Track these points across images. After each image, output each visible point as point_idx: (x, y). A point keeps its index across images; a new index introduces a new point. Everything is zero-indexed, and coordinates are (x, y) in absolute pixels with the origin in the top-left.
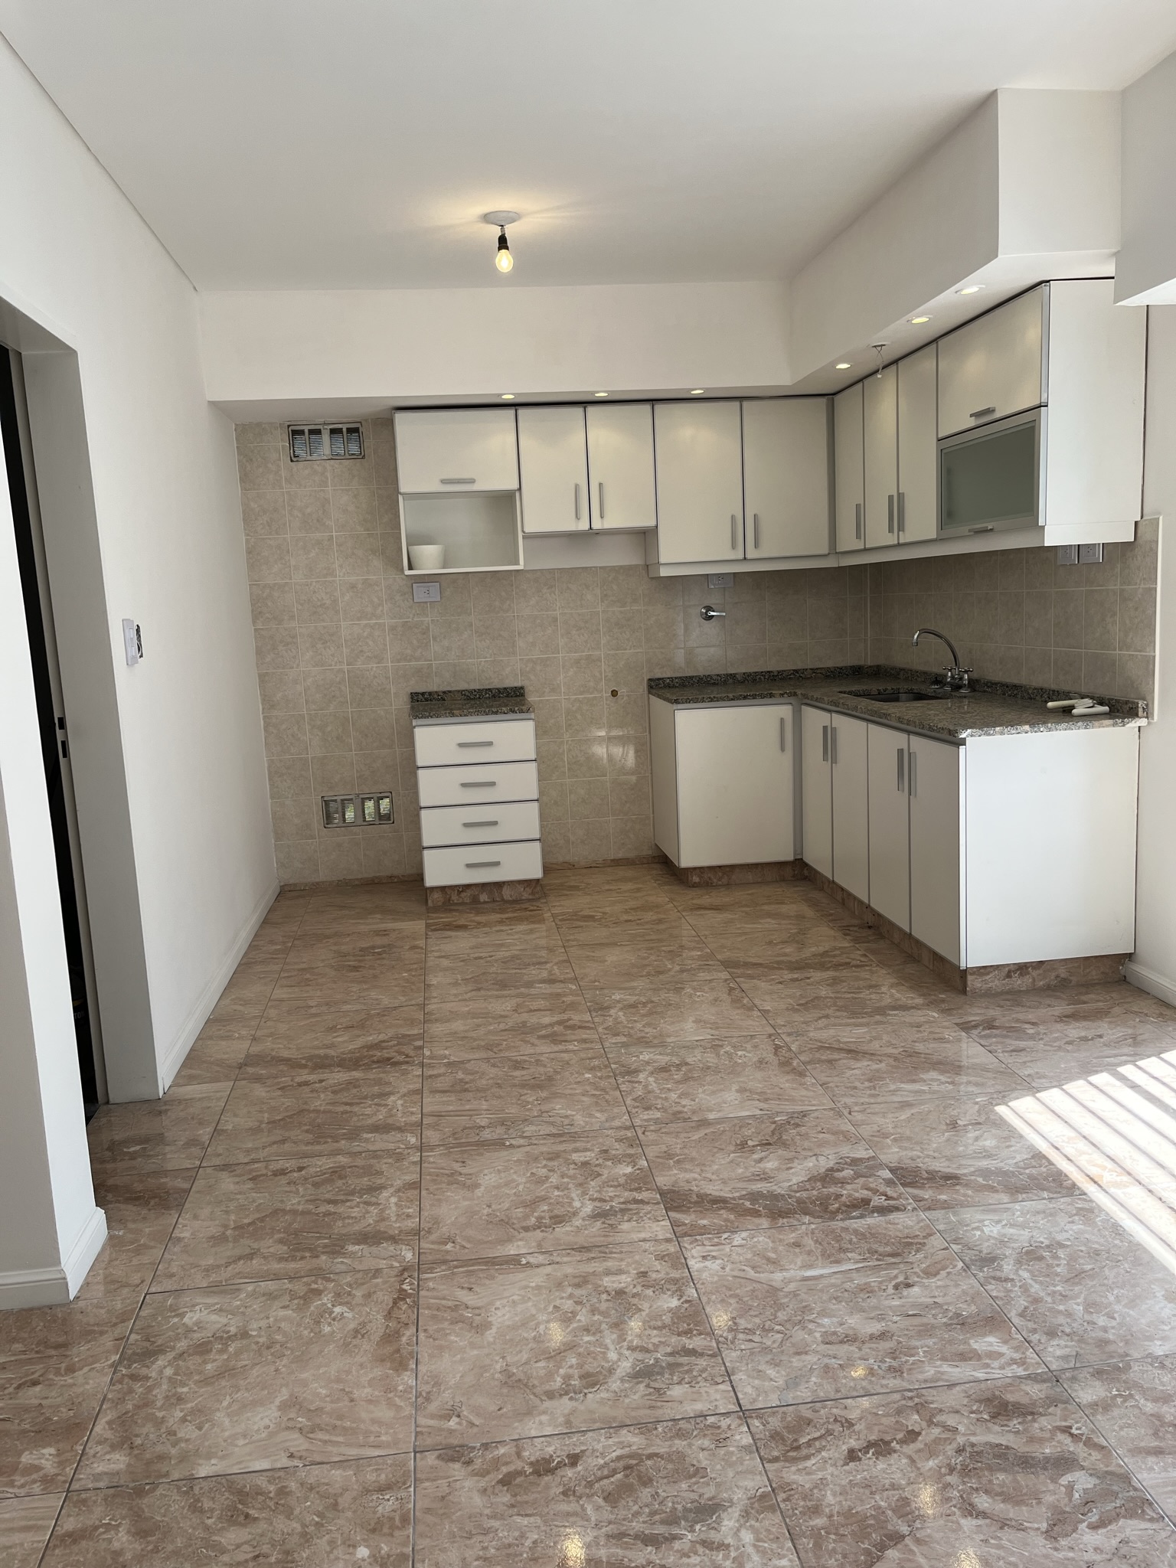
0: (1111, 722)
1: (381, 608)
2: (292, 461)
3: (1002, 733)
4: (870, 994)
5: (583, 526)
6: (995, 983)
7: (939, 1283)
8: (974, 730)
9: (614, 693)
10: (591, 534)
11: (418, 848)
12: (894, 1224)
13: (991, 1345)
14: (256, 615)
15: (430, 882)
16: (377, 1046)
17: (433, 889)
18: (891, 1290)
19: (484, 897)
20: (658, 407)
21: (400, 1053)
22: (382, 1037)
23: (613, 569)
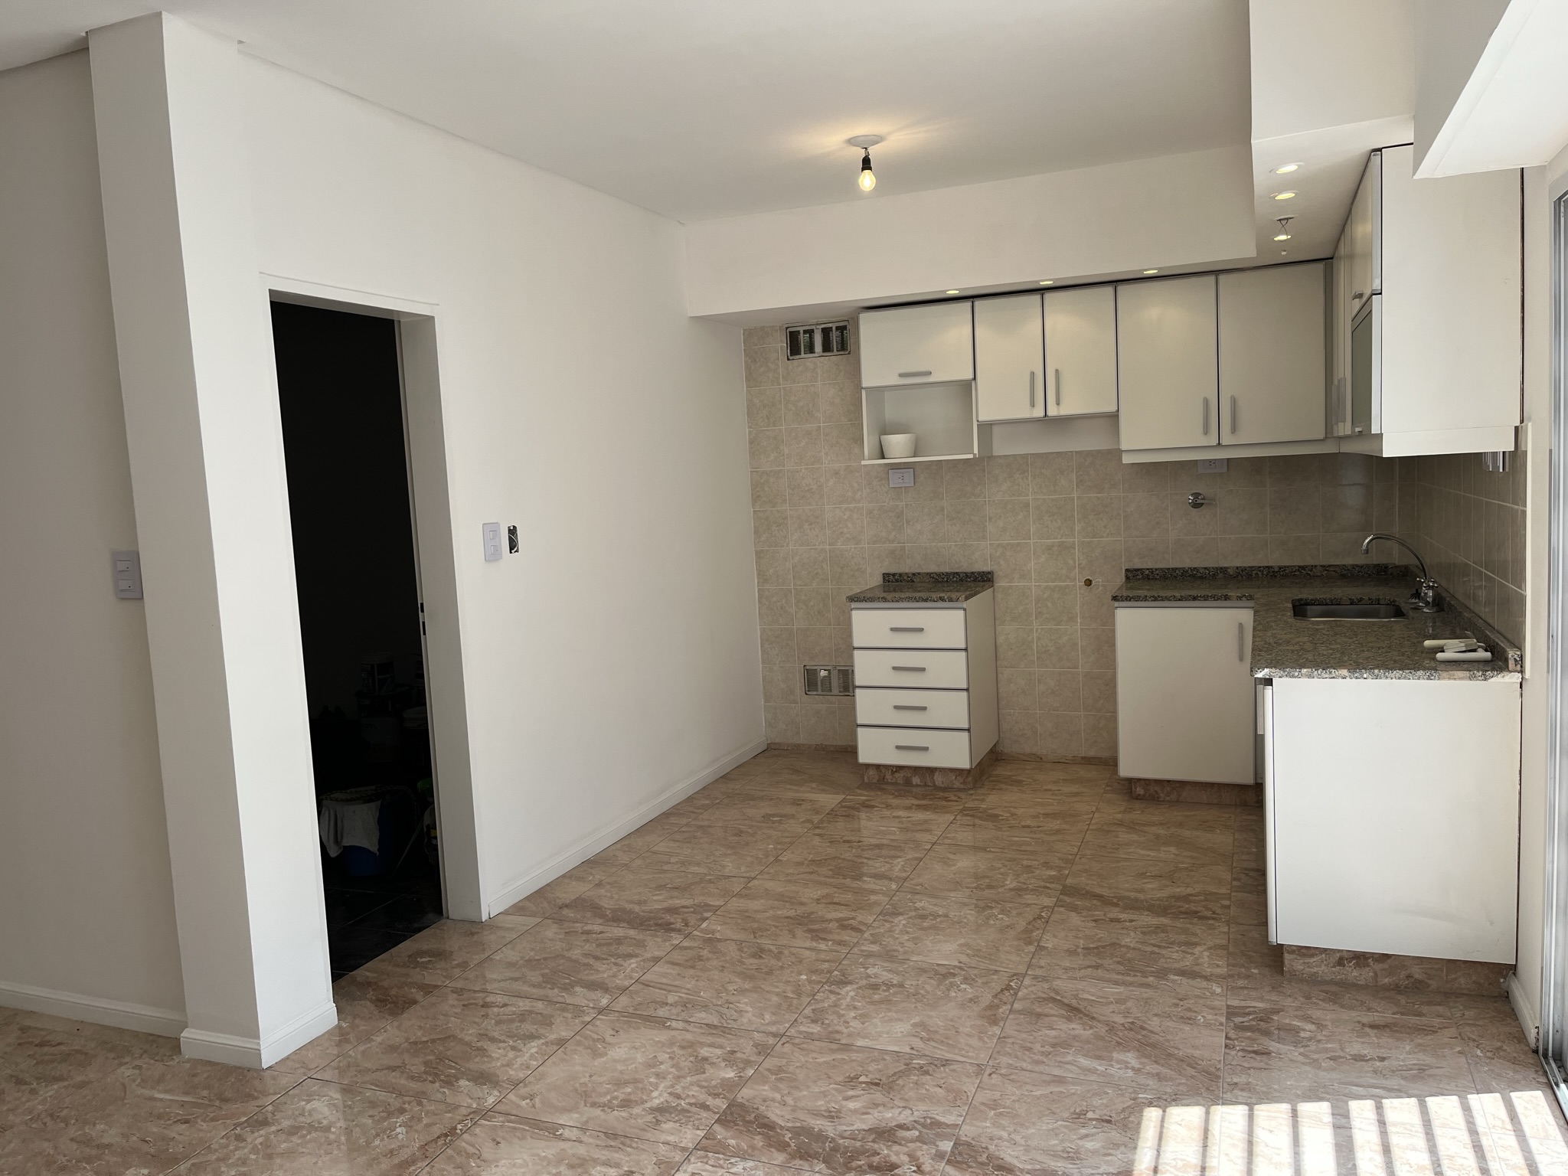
1: (860, 493)
2: (788, 359)
3: (1310, 676)
4: (1177, 952)
5: (1038, 412)
9: (1088, 583)
10: (1049, 423)
11: (853, 726)
14: (755, 499)
15: (863, 758)
16: (674, 910)
17: (868, 766)
19: (916, 780)
20: (1121, 288)
21: (683, 920)
22: (687, 903)
23: (1089, 453)
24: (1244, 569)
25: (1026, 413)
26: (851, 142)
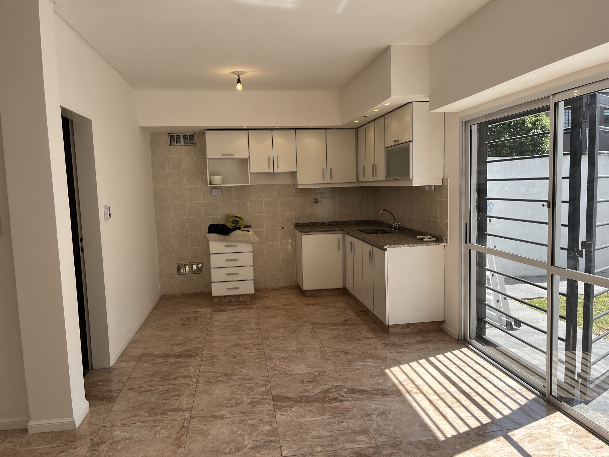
0: (434, 244)
1: (200, 197)
2: (170, 146)
3: (398, 247)
4: (358, 334)
5: (271, 171)
6: (399, 330)
7: (352, 421)
8: (389, 246)
9: (283, 228)
10: (274, 174)
11: (210, 282)
12: (344, 405)
13: (362, 438)
14: (155, 199)
15: (214, 294)
16: (188, 351)
17: (215, 297)
18: (337, 423)
19: (233, 300)
20: (297, 131)
21: (195, 353)
22: (189, 348)
23: (282, 185)
24: (330, 222)
25: (267, 170)
26: (233, 73)
